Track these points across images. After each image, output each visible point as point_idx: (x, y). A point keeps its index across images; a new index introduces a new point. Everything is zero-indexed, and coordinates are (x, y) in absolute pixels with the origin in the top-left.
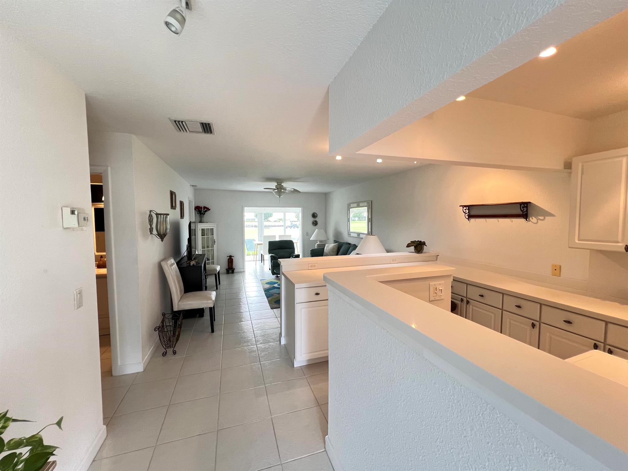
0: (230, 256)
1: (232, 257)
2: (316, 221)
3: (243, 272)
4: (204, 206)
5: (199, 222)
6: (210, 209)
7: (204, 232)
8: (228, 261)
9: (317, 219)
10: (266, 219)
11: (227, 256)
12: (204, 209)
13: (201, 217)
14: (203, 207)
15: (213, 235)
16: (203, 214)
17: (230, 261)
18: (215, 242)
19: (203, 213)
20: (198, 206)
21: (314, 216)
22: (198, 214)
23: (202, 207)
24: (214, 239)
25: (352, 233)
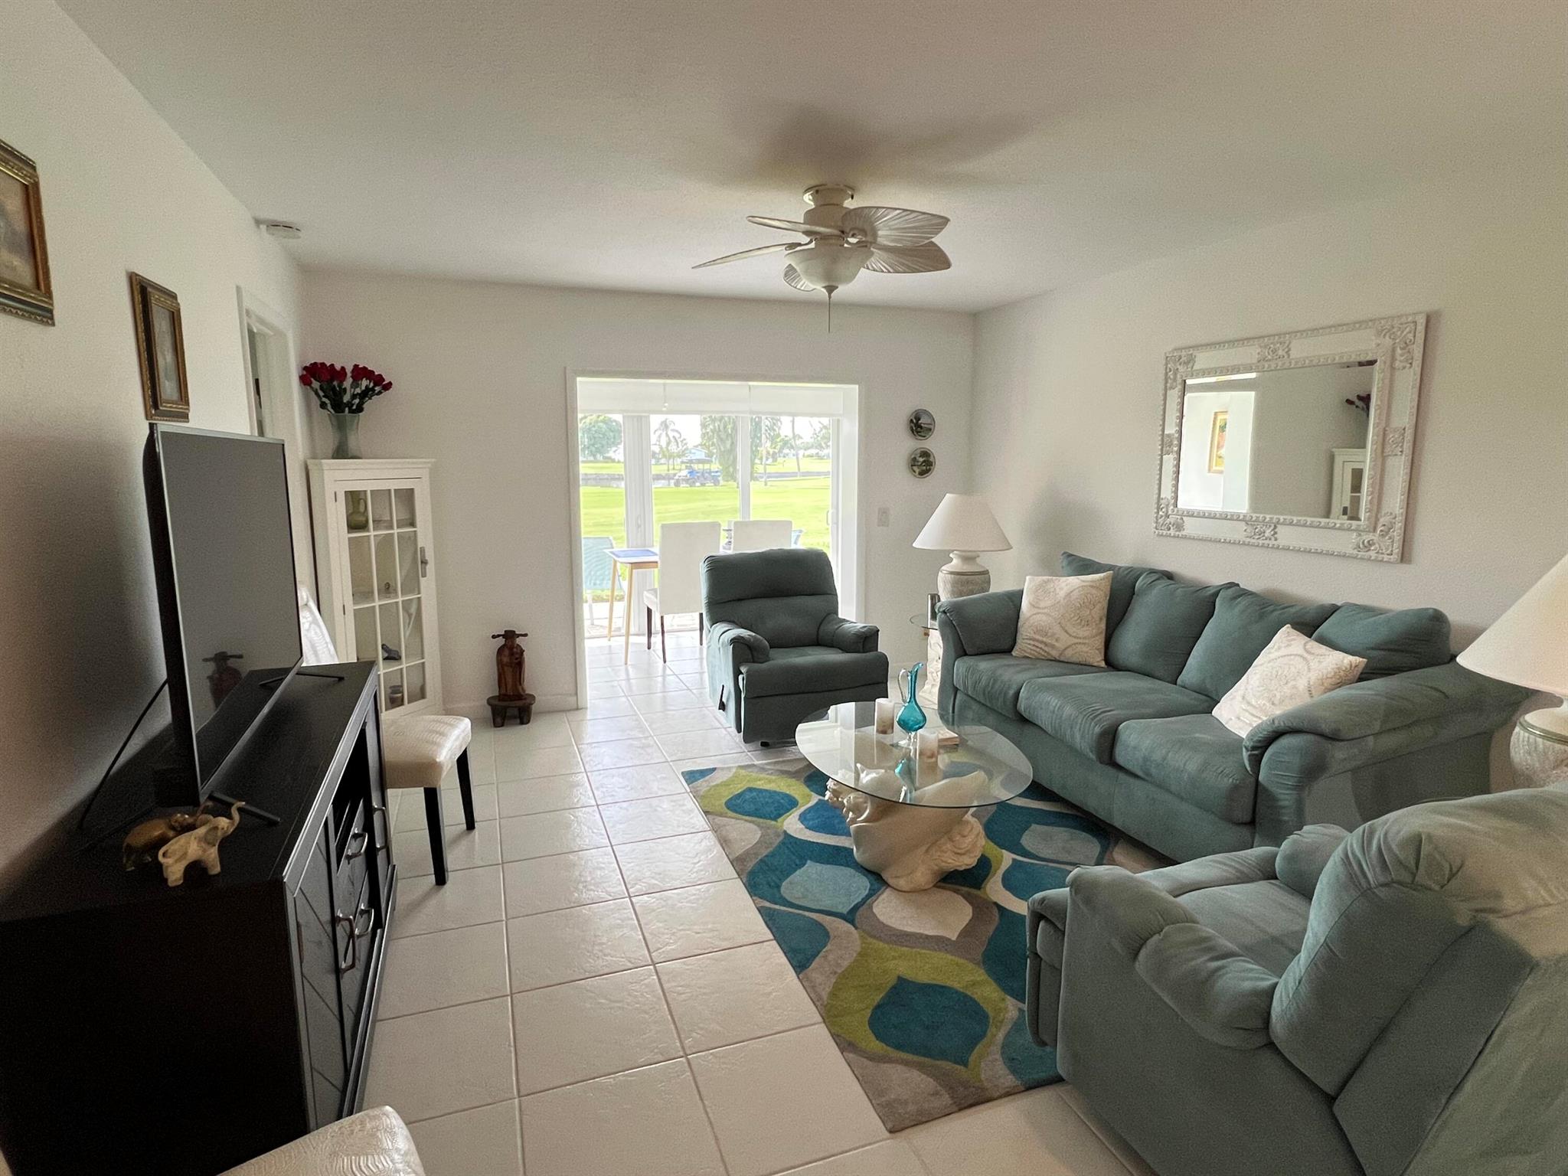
0: (510, 636)
1: (518, 641)
2: (926, 454)
3: (577, 709)
4: (356, 366)
5: (330, 452)
6: (388, 386)
7: (362, 509)
8: (500, 663)
9: (929, 444)
10: (600, 453)
11: (494, 637)
12: (355, 384)
13: (341, 428)
14: (349, 370)
15: (412, 524)
16: (351, 411)
17: (506, 660)
18: (424, 562)
19: (349, 404)
20: (323, 364)
21: (918, 426)
22: (323, 406)
23: (343, 368)
24: (420, 545)
25: (1191, 514)
